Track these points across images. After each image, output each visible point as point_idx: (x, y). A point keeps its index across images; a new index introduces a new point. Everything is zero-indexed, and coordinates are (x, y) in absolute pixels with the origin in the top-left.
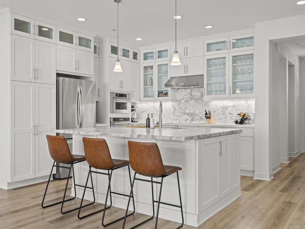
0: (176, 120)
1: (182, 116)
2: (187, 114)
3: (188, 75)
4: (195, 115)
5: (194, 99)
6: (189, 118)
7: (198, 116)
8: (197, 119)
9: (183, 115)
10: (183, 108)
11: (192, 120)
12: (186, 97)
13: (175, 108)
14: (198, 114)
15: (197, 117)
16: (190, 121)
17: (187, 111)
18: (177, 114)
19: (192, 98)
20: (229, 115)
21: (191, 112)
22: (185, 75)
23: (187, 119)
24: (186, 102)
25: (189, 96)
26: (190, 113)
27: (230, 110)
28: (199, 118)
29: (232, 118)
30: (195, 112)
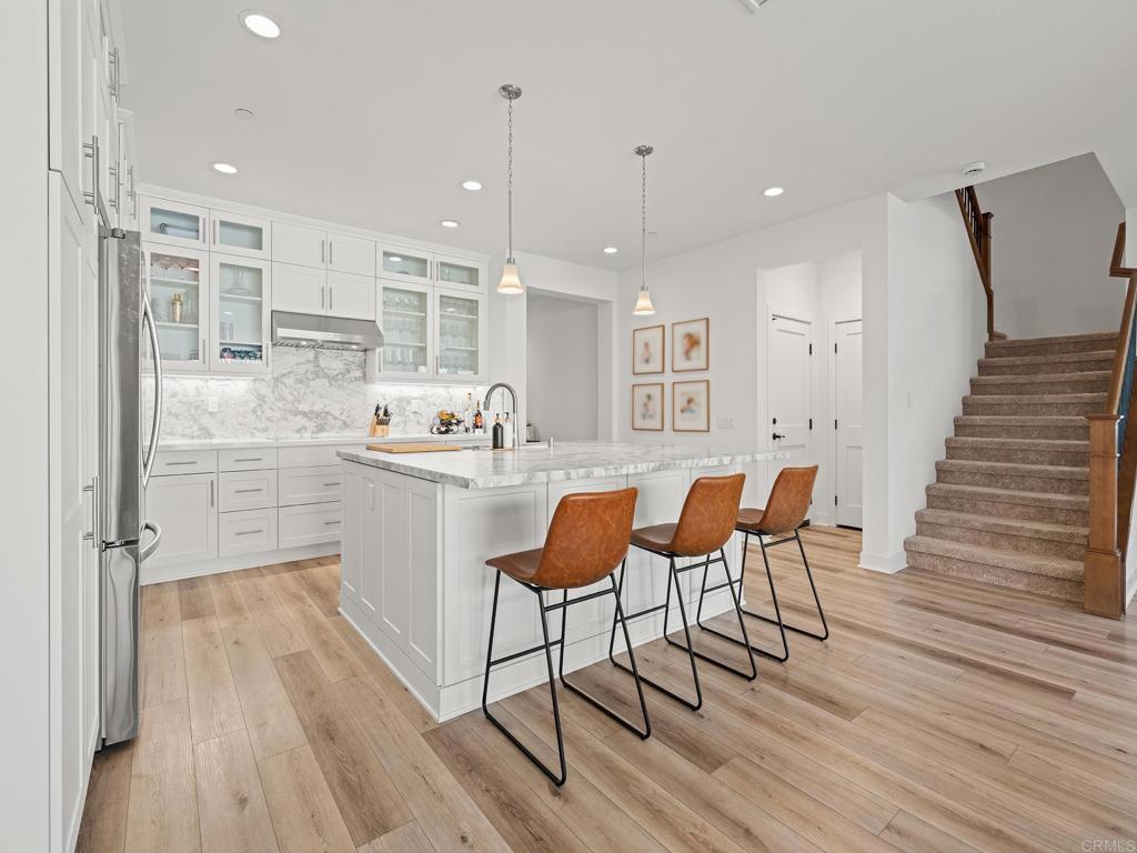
0: (266, 430)
1: (286, 419)
2: (304, 414)
3: (331, 314)
4: (329, 417)
5: (326, 376)
6: (311, 425)
7: (336, 418)
8: (333, 427)
9: (290, 418)
10: (290, 398)
11: (320, 429)
12: (302, 369)
13: (262, 399)
14: (337, 414)
15: (333, 422)
16: (314, 433)
17: (304, 407)
18: (269, 413)
19: (319, 373)
20: (412, 416)
21: (317, 408)
22: (323, 313)
23: (305, 428)
24: (301, 381)
25: (310, 367)
26: (312, 412)
27: (414, 405)
28: (338, 423)
29: (418, 423)
30: (327, 409)
